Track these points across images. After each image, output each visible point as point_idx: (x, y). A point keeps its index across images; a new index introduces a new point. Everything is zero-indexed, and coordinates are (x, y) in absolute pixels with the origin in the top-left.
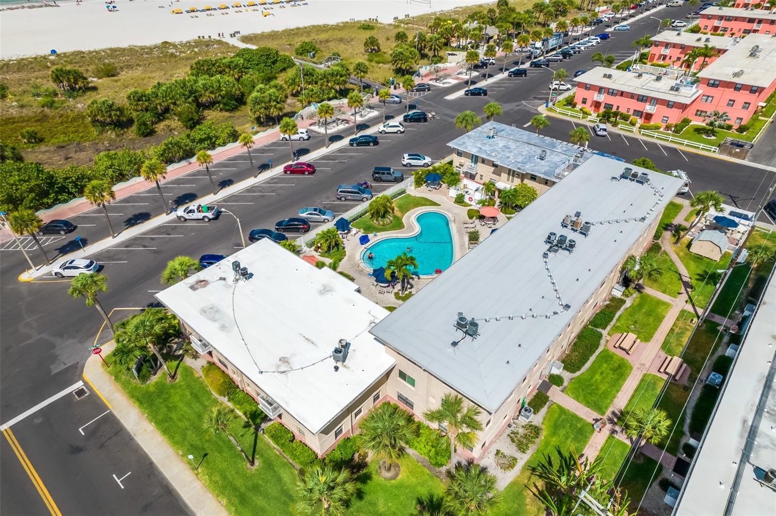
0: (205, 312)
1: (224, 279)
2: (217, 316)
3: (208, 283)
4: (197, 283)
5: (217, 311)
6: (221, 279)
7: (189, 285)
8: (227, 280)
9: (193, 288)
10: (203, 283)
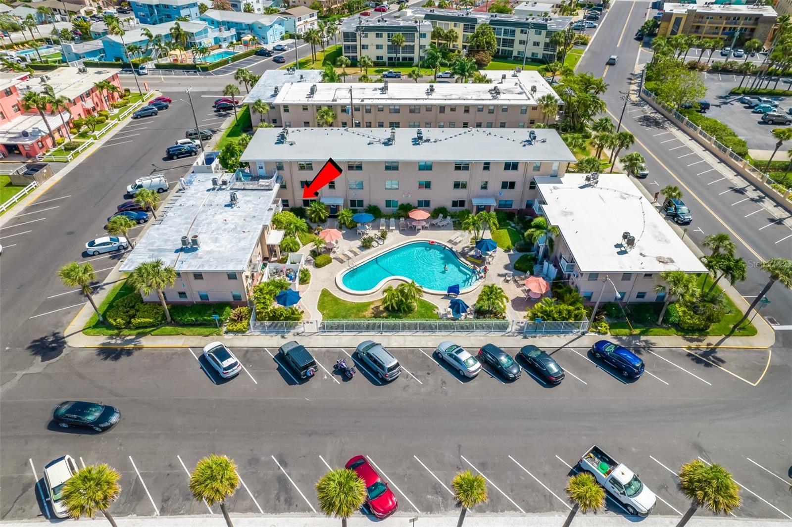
0: (666, 241)
1: (641, 254)
2: (657, 234)
3: (656, 258)
4: (667, 263)
5: (656, 237)
6: (644, 256)
7: (674, 264)
8: (638, 253)
9: (672, 261)
10: (661, 260)
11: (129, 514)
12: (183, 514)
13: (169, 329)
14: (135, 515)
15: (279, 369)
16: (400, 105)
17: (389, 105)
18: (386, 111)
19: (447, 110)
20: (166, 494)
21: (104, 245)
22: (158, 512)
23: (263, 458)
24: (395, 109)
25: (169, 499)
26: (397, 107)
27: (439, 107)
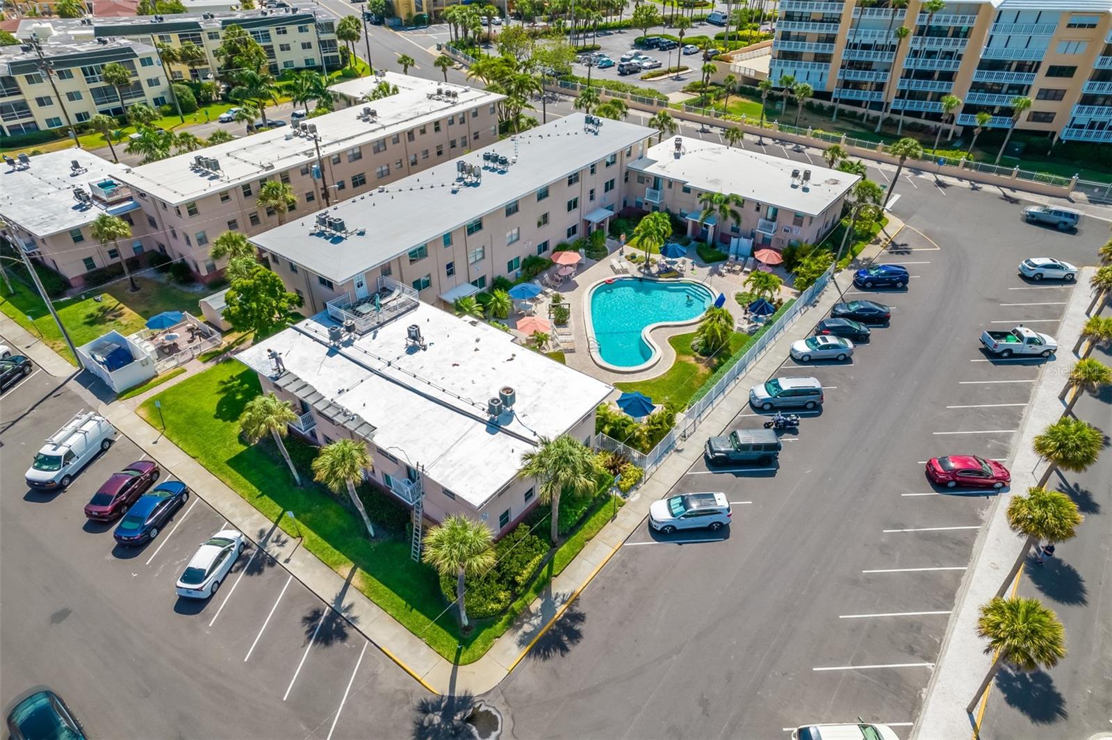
11: (920, 696)
12: (941, 640)
13: (564, 549)
14: (924, 690)
15: (737, 475)
16: (360, 147)
17: (345, 152)
18: (344, 160)
19: (417, 134)
20: (902, 648)
21: (221, 561)
22: (928, 665)
23: (883, 540)
24: (354, 155)
25: (911, 647)
26: (356, 151)
27: (406, 134)
